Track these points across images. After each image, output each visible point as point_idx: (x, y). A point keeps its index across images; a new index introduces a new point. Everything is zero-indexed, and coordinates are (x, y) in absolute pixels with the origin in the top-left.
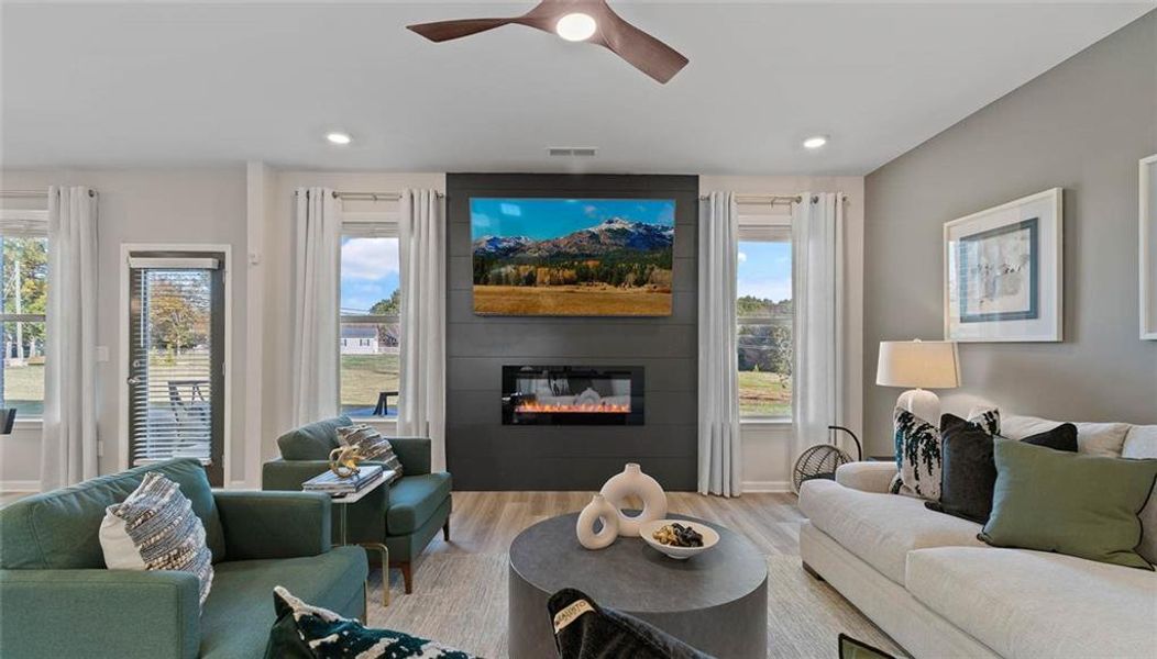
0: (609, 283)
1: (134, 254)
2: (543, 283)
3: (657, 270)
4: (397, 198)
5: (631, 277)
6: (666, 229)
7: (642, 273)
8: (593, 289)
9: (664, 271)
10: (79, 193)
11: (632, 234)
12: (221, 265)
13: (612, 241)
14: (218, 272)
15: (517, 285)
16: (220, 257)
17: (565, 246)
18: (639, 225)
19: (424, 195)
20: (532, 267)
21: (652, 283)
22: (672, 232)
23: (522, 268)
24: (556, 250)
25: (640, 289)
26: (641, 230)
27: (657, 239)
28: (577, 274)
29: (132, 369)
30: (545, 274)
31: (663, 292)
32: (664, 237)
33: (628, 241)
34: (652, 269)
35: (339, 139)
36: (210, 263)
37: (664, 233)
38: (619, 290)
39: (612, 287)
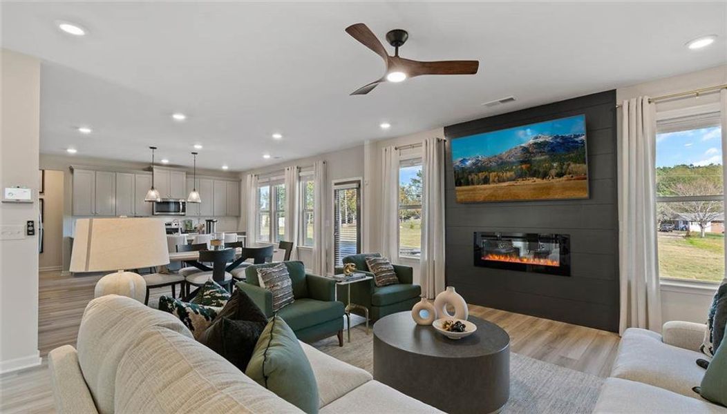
0: (538, 178)
1: (336, 184)
2: (494, 182)
3: (572, 165)
4: (420, 145)
5: (553, 172)
6: (577, 136)
7: (562, 168)
8: (526, 182)
9: (578, 165)
10: (321, 163)
11: (552, 143)
12: (360, 186)
13: (538, 150)
14: (358, 188)
15: (478, 184)
16: (359, 182)
17: (506, 158)
18: (557, 137)
19: (432, 141)
20: (487, 173)
21: (570, 174)
22: (583, 137)
23: (480, 174)
24: (500, 161)
25: (561, 179)
26: (558, 140)
27: (572, 144)
28: (515, 173)
29: (335, 229)
30: (495, 177)
31: (578, 179)
32: (577, 142)
33: (550, 148)
34: (569, 165)
35: (385, 126)
36: (355, 185)
37: (576, 139)
38: (545, 181)
39: (539, 179)
